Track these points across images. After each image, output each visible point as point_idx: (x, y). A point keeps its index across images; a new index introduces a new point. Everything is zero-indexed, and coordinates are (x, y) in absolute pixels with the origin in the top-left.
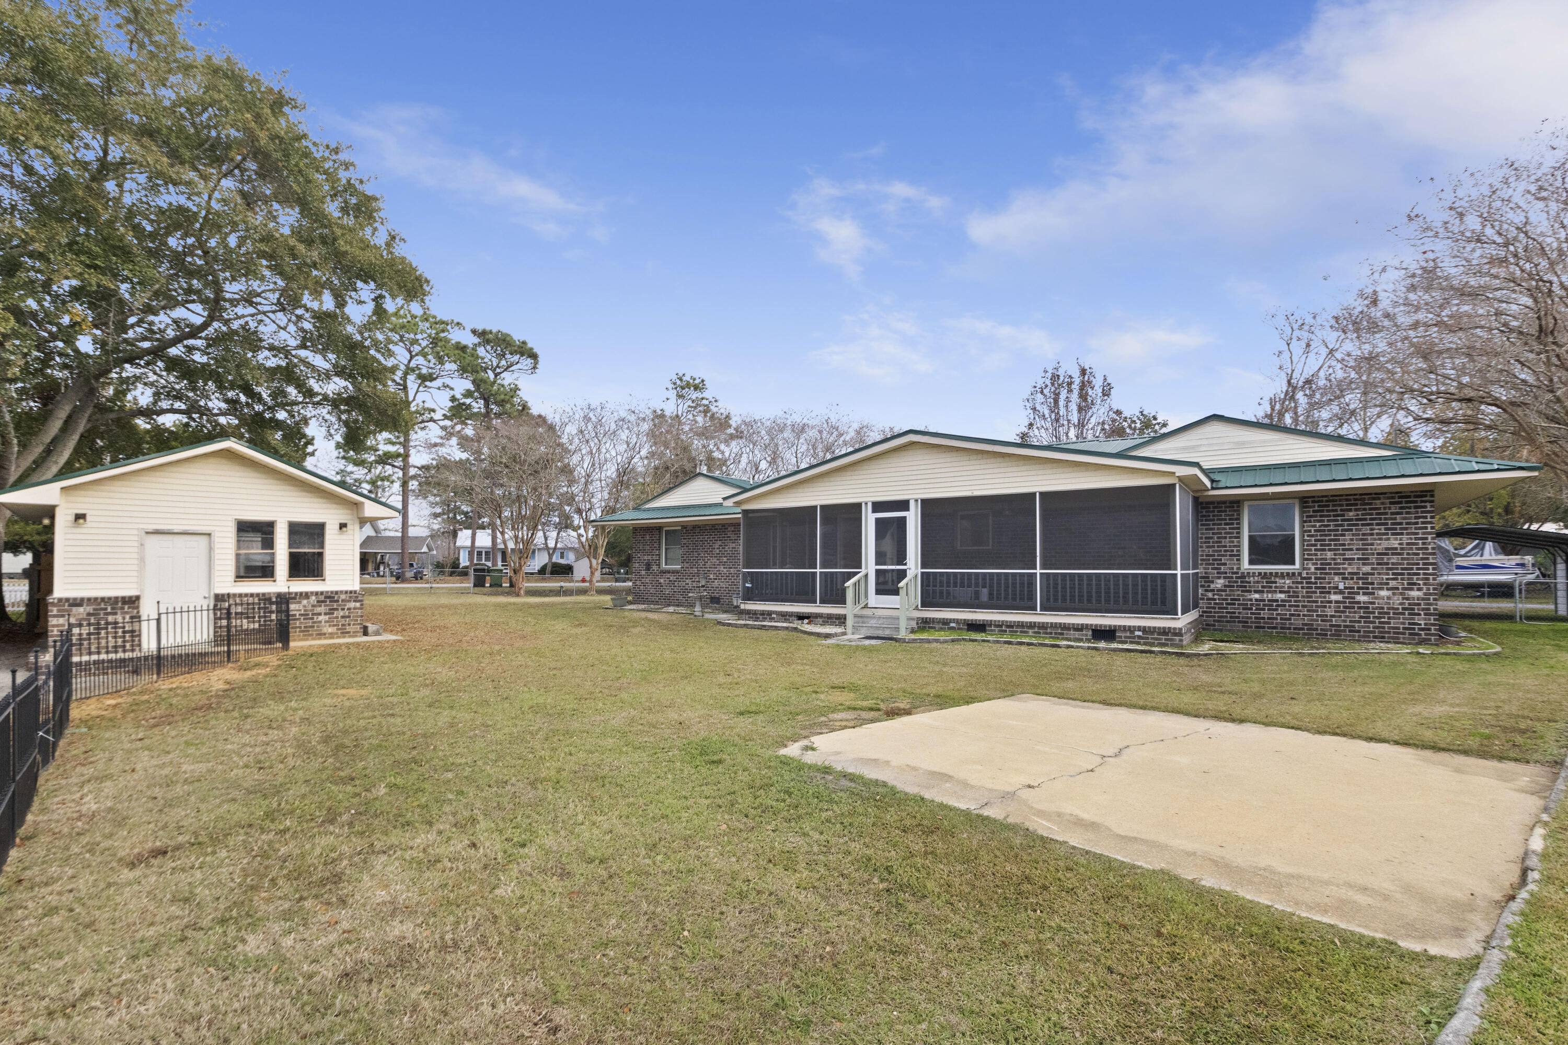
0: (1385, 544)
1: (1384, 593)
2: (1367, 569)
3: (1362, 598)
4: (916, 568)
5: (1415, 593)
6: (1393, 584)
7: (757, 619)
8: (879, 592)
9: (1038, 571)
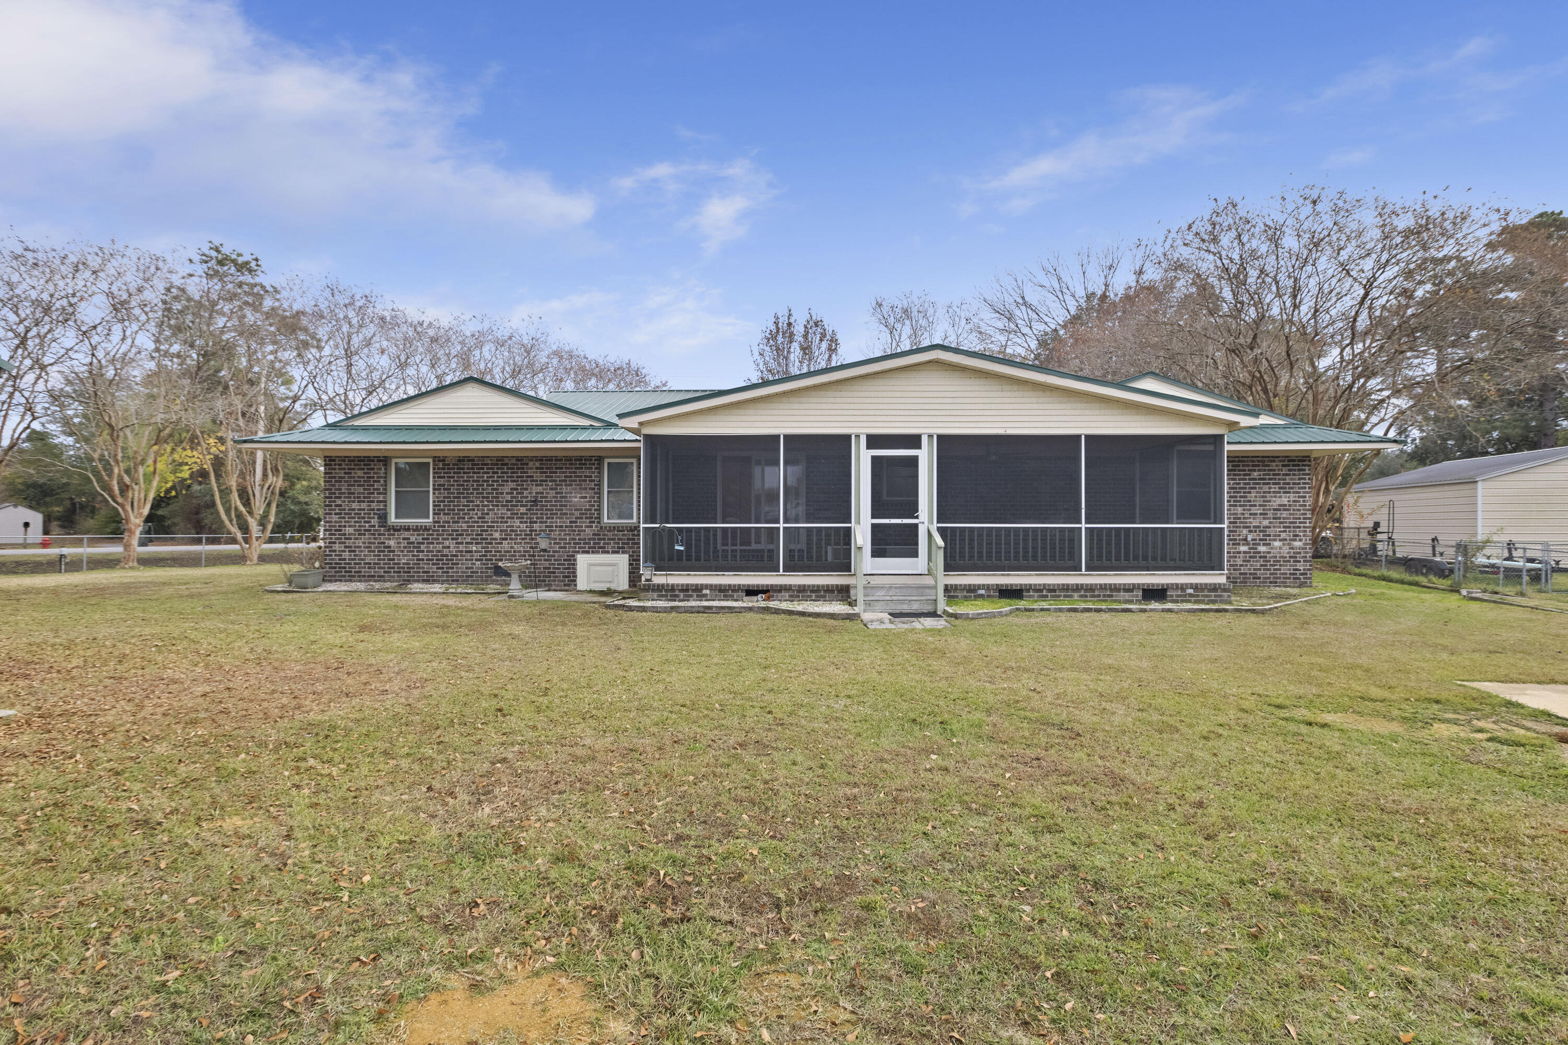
0: (1278, 501)
1: (1277, 544)
2: (1266, 523)
3: (1262, 549)
4: (931, 522)
5: (1297, 544)
6: (1283, 535)
7: (674, 598)
8: (876, 553)
9: (1083, 525)
